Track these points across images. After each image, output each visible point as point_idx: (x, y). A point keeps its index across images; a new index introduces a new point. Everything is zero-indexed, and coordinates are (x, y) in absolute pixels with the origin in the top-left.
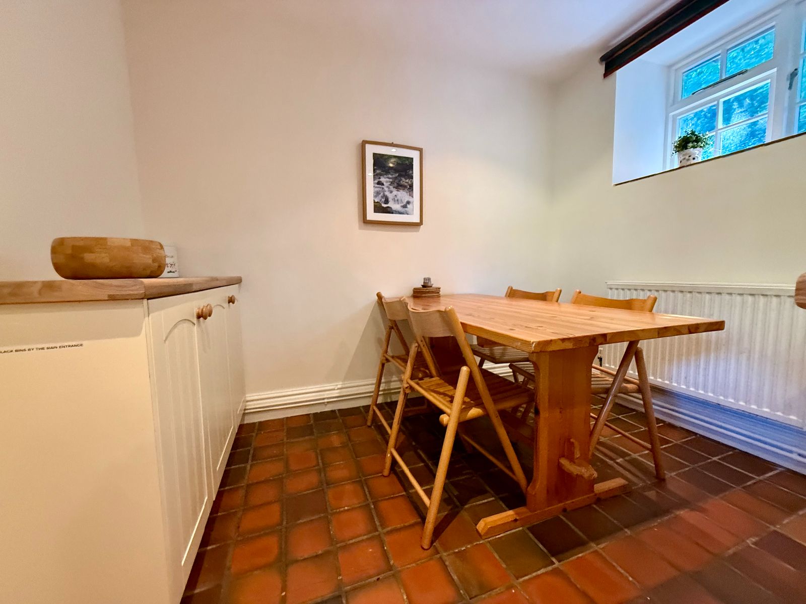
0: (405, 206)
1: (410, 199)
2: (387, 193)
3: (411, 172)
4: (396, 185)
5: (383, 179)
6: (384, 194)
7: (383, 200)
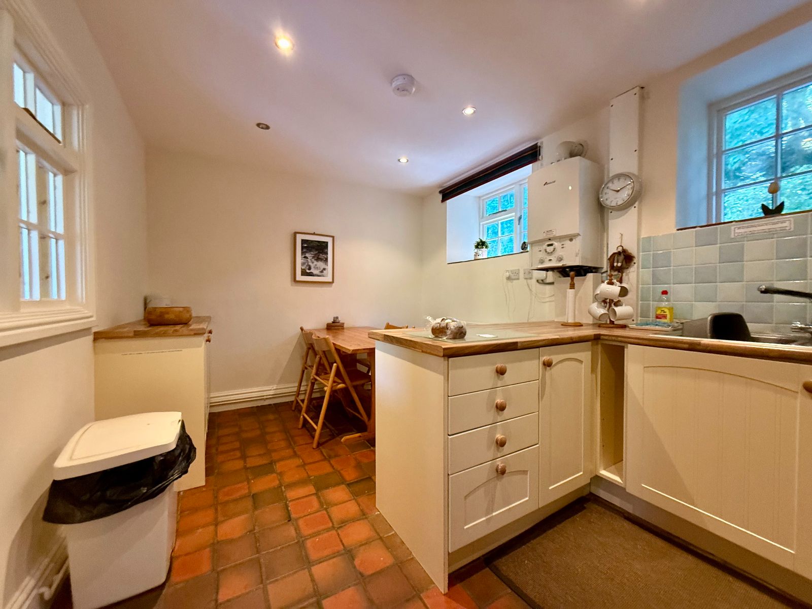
0: (322, 272)
1: (326, 267)
2: (310, 264)
3: (326, 250)
4: (316, 258)
5: (307, 255)
6: (308, 264)
7: (308, 267)
